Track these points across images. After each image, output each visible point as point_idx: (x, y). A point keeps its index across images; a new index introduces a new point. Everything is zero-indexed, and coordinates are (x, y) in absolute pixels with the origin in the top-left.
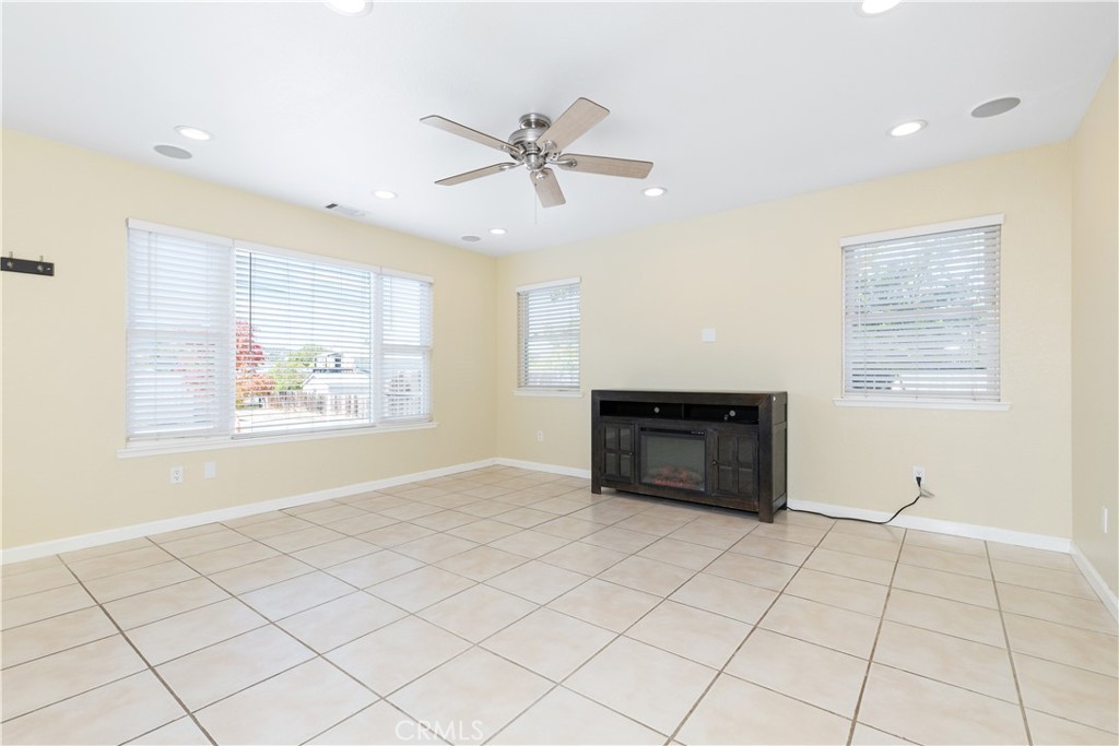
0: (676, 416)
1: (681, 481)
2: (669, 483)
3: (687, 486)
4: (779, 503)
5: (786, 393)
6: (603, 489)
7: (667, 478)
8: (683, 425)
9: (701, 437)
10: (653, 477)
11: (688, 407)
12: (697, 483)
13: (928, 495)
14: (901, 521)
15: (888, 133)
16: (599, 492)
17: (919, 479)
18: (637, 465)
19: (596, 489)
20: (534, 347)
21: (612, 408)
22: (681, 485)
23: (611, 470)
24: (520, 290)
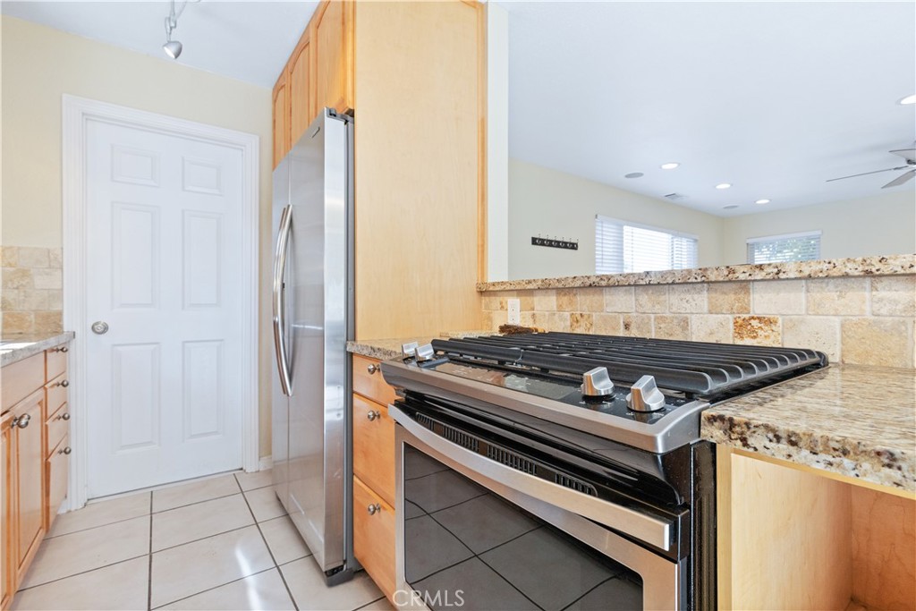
24: (750, 242)
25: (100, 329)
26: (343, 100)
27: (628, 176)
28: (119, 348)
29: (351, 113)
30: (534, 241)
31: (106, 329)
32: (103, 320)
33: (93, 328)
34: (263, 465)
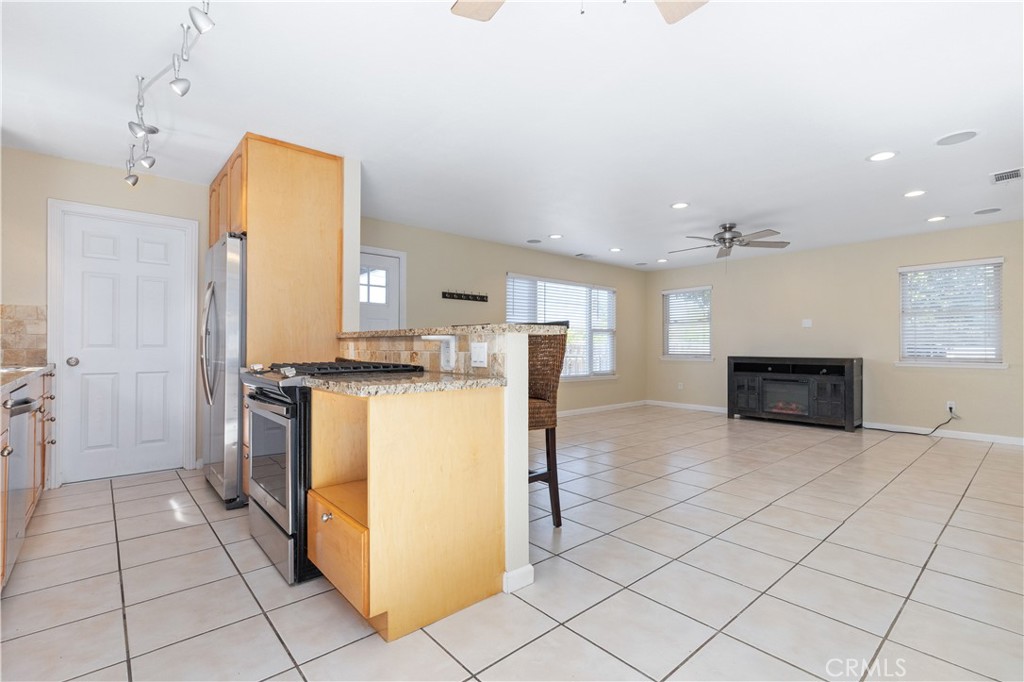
0: (787, 372)
1: (792, 410)
2: (784, 412)
3: (796, 412)
4: (856, 423)
5: (862, 359)
6: (736, 416)
7: (782, 409)
8: (793, 377)
9: (806, 383)
10: (772, 408)
11: (794, 366)
12: (802, 411)
13: (957, 418)
14: (940, 433)
15: (926, 220)
16: (733, 417)
17: (951, 409)
18: (761, 400)
19: (731, 415)
20: (673, 329)
21: (741, 368)
22: (791, 412)
23: (742, 403)
24: (664, 293)
25: (72, 363)
26: (241, 226)
27: (529, 242)
28: (87, 377)
29: (245, 234)
30: (445, 295)
31: (77, 362)
32: (74, 355)
33: (68, 362)
34: (199, 464)
